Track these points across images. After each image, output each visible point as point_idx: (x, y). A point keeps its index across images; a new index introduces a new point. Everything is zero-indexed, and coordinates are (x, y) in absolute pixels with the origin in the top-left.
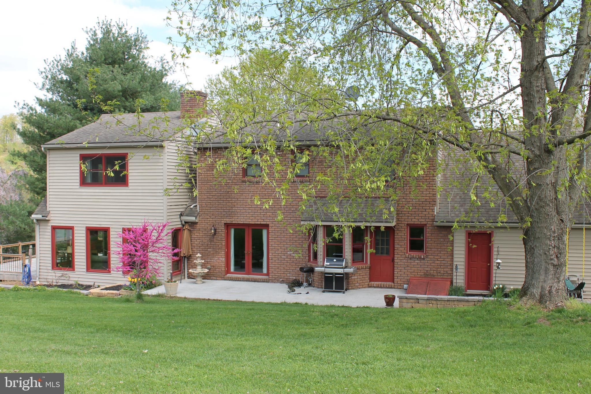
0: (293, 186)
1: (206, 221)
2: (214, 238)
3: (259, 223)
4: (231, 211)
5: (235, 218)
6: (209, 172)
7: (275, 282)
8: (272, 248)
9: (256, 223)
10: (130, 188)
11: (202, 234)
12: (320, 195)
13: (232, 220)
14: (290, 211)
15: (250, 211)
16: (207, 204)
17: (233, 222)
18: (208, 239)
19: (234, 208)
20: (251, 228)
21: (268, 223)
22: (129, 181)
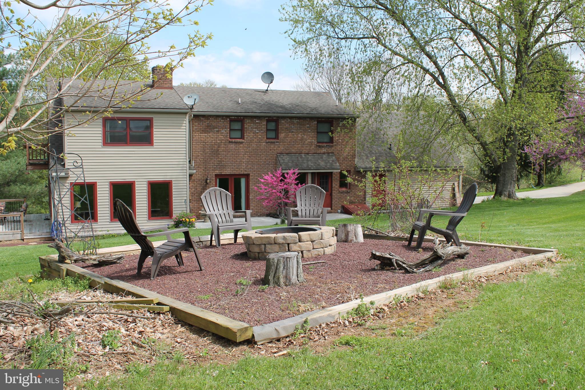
0: (267, 145)
1: (200, 174)
2: (206, 186)
3: (242, 173)
4: (220, 165)
5: (224, 170)
6: (202, 134)
7: (254, 217)
8: (252, 191)
9: (240, 173)
10: (155, 147)
11: (196, 184)
12: (286, 152)
13: (221, 171)
14: (265, 164)
15: (236, 164)
16: (200, 160)
17: (223, 173)
18: (202, 187)
19: (222, 163)
20: (233, 178)
21: (249, 173)
22: (154, 141)
